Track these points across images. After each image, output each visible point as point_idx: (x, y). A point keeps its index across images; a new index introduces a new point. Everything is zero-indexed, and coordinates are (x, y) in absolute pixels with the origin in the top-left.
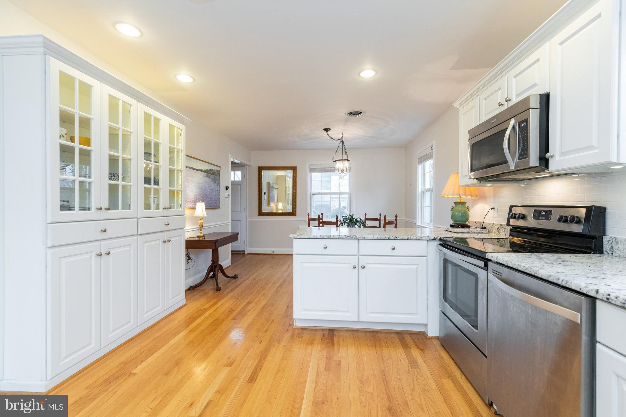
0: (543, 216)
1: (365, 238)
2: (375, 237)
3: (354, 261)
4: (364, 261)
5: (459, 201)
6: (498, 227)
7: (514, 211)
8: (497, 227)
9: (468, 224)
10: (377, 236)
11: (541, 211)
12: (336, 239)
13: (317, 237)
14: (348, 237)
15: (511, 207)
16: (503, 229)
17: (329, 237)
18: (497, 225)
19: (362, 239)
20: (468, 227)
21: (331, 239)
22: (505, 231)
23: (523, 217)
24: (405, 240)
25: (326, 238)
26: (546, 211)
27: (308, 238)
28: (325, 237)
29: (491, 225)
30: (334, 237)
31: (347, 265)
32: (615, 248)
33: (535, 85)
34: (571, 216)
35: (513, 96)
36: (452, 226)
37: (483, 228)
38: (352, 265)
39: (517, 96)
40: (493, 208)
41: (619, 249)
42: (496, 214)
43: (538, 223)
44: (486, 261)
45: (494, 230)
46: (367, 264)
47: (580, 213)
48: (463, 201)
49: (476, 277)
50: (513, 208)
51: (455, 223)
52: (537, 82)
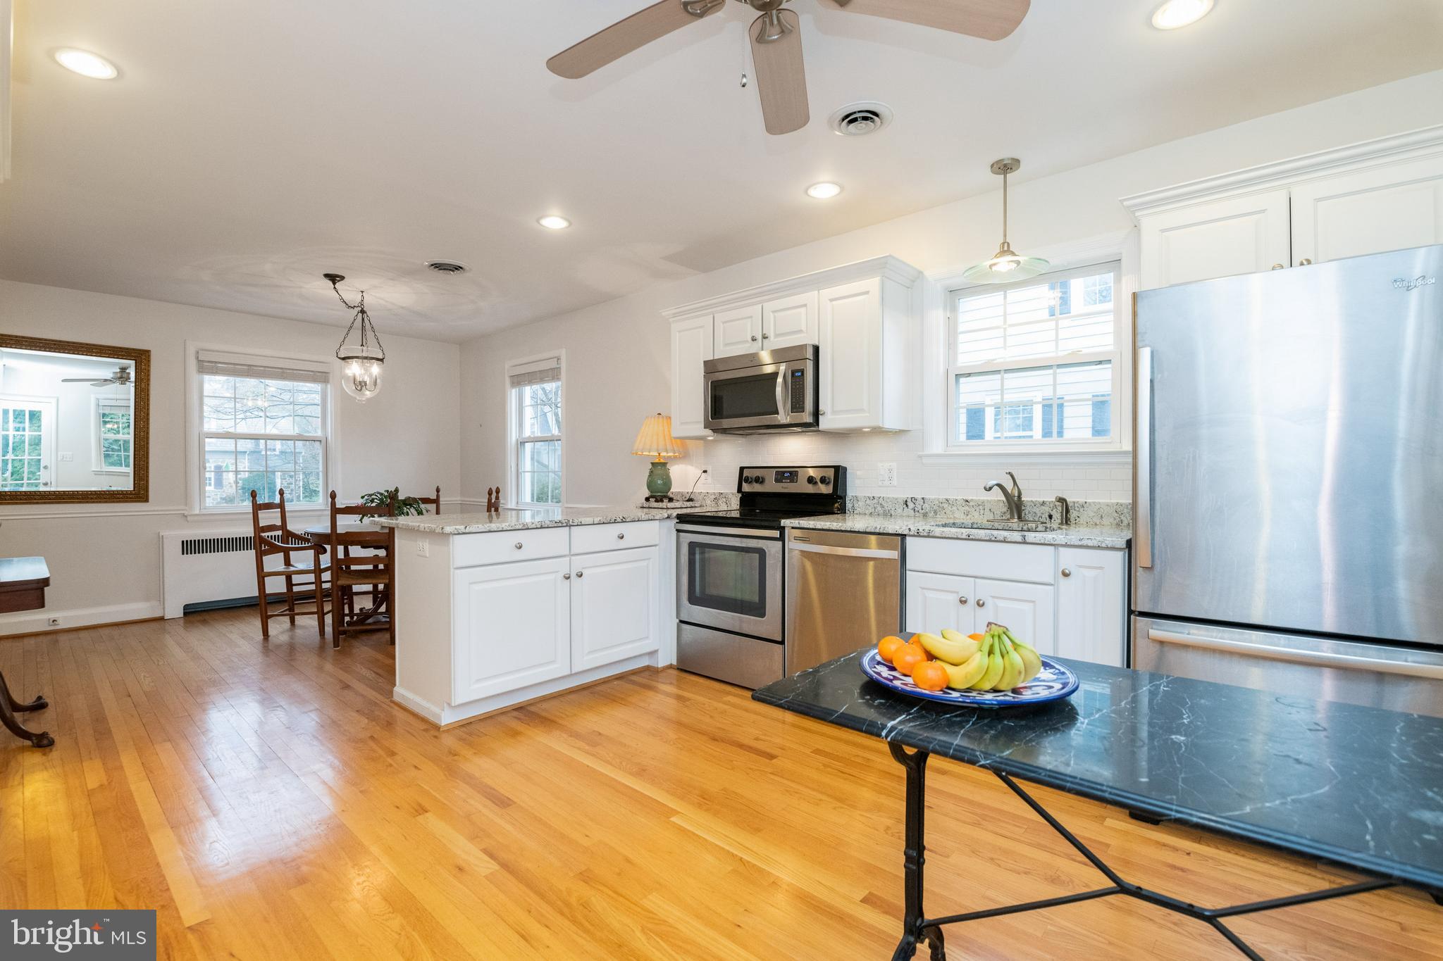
0: (787, 478)
1: (583, 523)
2: (597, 520)
3: (563, 566)
4: (578, 564)
5: (657, 461)
6: (717, 496)
7: (746, 473)
8: (713, 497)
9: (670, 494)
10: (599, 519)
11: (784, 473)
12: (537, 528)
14: (556, 522)
15: (742, 469)
16: (724, 500)
17: (524, 526)
18: (714, 494)
19: (577, 525)
20: (671, 500)
21: (528, 529)
23: (759, 480)
24: (635, 521)
25: (520, 527)
26: (791, 473)
27: (485, 530)
28: (517, 527)
29: (702, 495)
30: (534, 526)
31: (552, 577)
32: (856, 505)
33: (801, 331)
34: (822, 478)
35: (771, 334)
36: (647, 499)
37: (690, 500)
38: (561, 575)
39: (777, 335)
40: (705, 472)
41: (860, 506)
42: (710, 480)
43: (782, 487)
44: (782, 529)
45: (708, 502)
46: (583, 568)
47: (830, 474)
48: (662, 461)
49: (762, 553)
50: (745, 470)
51: (654, 494)
52: (804, 329)
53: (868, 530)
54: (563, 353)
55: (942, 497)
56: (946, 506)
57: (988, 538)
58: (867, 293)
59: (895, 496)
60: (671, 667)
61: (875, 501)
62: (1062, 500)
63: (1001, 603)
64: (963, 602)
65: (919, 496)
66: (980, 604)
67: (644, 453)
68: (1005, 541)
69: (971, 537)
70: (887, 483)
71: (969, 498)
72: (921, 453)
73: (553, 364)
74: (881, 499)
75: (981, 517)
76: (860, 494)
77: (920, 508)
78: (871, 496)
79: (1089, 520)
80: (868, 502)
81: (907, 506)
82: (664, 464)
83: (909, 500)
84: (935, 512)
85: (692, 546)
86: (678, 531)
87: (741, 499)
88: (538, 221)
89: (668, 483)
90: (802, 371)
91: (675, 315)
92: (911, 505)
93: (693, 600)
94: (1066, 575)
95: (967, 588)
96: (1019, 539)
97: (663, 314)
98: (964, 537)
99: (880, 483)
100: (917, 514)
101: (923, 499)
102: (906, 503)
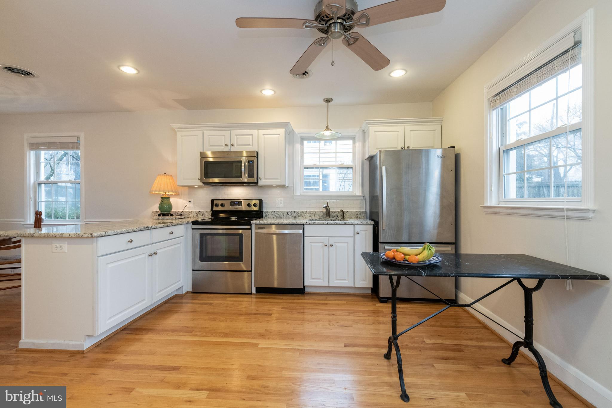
0: (236, 204)
1: (157, 227)
3: (149, 249)
4: (155, 248)
5: (164, 196)
6: (196, 213)
9: (171, 212)
11: (235, 202)
12: (138, 231)
13: (123, 232)
14: (146, 227)
15: (213, 201)
16: (201, 214)
18: (195, 212)
19: (155, 229)
20: (172, 215)
21: (134, 232)
22: (203, 215)
23: (222, 205)
24: (176, 225)
25: (131, 231)
26: (238, 202)
27: (116, 234)
29: (188, 212)
32: (267, 215)
33: (250, 145)
34: (254, 204)
35: (235, 145)
36: (159, 215)
37: (181, 215)
38: (147, 254)
39: (238, 145)
40: (190, 202)
41: (269, 215)
42: (192, 205)
43: (235, 208)
44: (250, 225)
45: (192, 215)
46: (156, 250)
47: (257, 202)
48: (167, 196)
49: (241, 235)
50: (214, 201)
51: (162, 212)
52: (251, 144)
53: (290, 223)
54: (82, 135)
55: (301, 211)
56: (303, 214)
57: (334, 224)
58: (279, 134)
59: (284, 211)
60: (188, 292)
61: (275, 213)
62: (342, 211)
63: (338, 245)
64: (326, 245)
65: (293, 211)
66: (332, 246)
67: (156, 193)
68: (339, 224)
69: (328, 223)
70: (280, 206)
71: (311, 211)
72: (293, 195)
73: (75, 140)
74: (278, 212)
75: (315, 217)
76: (269, 210)
77: (293, 215)
78: (274, 211)
79: (348, 217)
80: (272, 213)
81: (288, 214)
82: (168, 198)
83: (289, 212)
84: (299, 216)
85: (202, 235)
86: (193, 229)
87: (212, 214)
88: (119, 67)
89: (170, 207)
90: (253, 161)
91: (180, 128)
92: (290, 214)
93: (202, 259)
94: (358, 233)
95: (326, 241)
96: (344, 223)
97: (172, 126)
98: (326, 223)
99: (277, 206)
100: (292, 217)
101: (294, 211)
102: (288, 213)
